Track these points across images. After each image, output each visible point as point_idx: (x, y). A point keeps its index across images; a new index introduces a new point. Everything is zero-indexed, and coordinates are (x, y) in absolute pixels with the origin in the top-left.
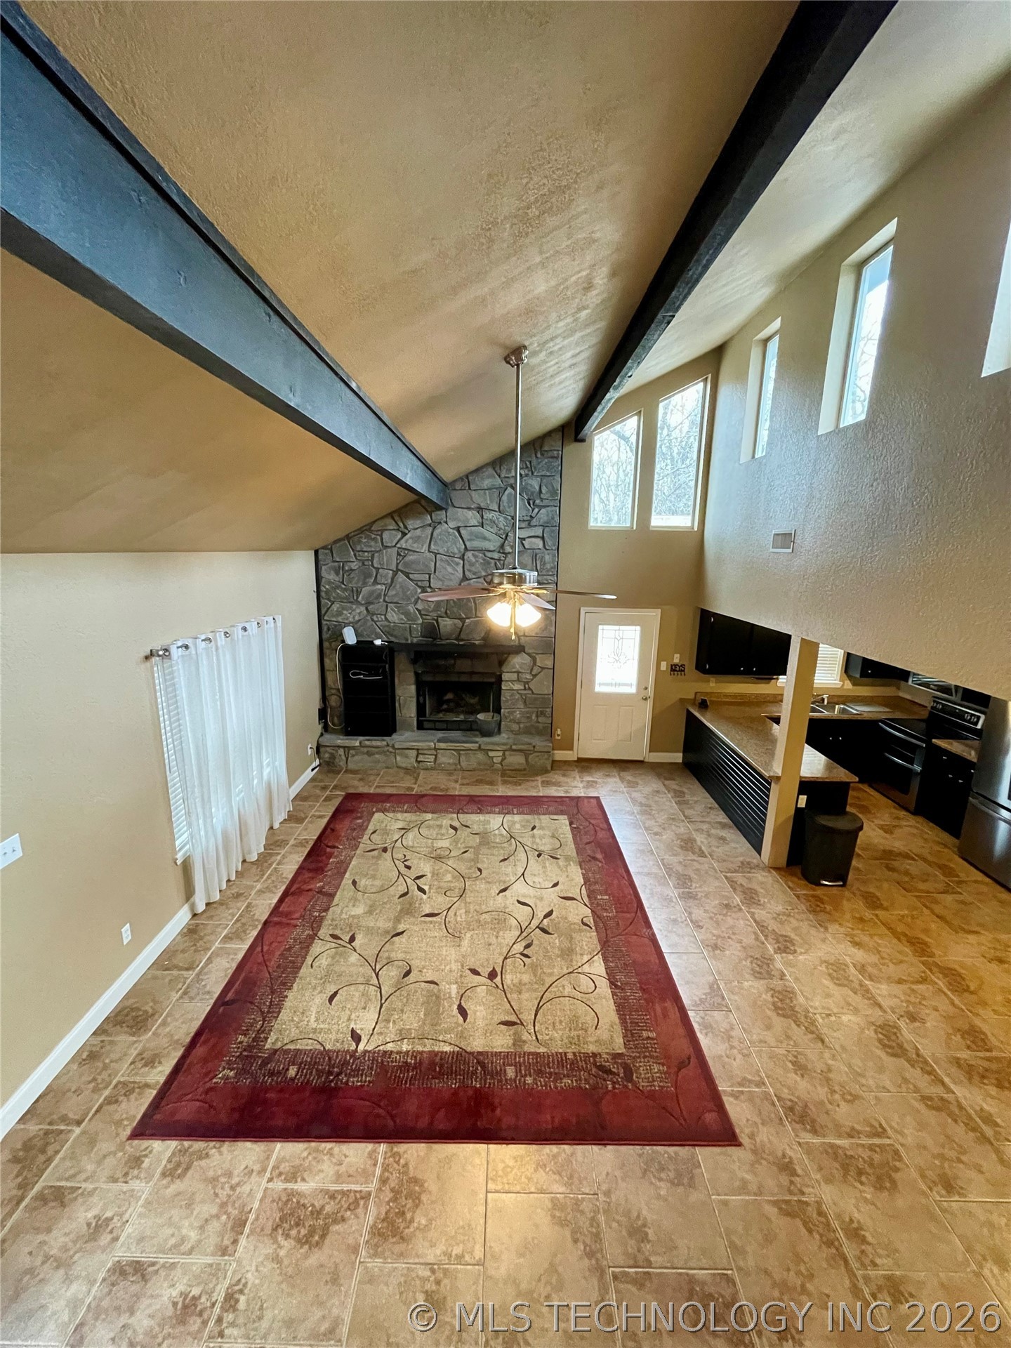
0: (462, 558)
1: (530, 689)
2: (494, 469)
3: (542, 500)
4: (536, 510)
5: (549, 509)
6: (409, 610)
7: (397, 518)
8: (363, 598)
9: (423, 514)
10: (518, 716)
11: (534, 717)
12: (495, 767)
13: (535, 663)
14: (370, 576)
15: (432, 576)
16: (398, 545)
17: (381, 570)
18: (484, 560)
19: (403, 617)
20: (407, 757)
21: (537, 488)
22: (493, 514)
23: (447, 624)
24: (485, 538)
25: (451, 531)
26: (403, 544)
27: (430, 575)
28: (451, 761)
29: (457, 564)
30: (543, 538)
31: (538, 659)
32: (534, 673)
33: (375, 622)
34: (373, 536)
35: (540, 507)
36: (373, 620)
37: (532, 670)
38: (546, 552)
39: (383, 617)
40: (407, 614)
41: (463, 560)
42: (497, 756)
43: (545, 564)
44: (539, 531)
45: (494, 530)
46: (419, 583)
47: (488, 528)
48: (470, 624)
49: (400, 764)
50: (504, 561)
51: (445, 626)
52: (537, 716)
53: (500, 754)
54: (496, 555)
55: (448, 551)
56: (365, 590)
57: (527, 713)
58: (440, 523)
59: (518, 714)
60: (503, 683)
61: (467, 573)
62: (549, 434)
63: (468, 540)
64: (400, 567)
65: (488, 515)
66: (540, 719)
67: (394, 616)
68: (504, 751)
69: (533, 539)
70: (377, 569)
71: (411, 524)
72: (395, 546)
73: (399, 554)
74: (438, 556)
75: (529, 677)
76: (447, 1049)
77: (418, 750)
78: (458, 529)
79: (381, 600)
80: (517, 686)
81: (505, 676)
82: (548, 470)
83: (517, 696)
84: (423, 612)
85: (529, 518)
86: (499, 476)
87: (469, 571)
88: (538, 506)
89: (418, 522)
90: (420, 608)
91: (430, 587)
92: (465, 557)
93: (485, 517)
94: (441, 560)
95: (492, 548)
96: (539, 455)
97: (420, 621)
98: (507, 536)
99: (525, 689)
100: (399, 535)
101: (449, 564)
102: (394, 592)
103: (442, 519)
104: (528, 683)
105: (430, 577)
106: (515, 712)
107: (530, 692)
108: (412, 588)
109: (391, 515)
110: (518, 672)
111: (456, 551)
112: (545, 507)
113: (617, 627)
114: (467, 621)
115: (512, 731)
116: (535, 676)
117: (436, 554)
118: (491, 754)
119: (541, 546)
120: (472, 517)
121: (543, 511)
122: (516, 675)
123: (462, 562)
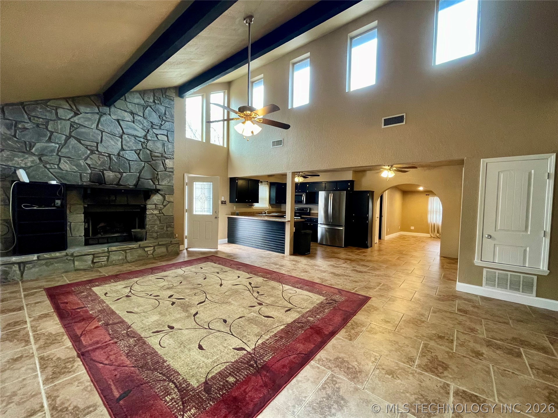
0: (121, 137)
1: (162, 213)
2: (140, 95)
3: (166, 118)
4: (164, 122)
5: (170, 123)
6: (80, 164)
7: (70, 102)
8: (36, 150)
9: (93, 105)
10: (156, 229)
11: (165, 228)
12: (149, 257)
13: (164, 199)
14: (45, 136)
15: (99, 144)
16: (72, 120)
17: (54, 133)
18: (135, 141)
19: (75, 168)
20: (85, 261)
21: (164, 112)
22: (139, 118)
23: (110, 175)
24: (135, 129)
25: (114, 121)
26: (76, 119)
27: (97, 143)
28: (121, 258)
29: (118, 140)
30: (167, 136)
31: (166, 197)
32: (164, 204)
33: (48, 169)
34: (49, 109)
35: (166, 121)
36: (46, 167)
37: (163, 203)
38: (169, 143)
39: (56, 166)
40: (78, 165)
41: (122, 138)
42: (150, 250)
43: (169, 149)
44: (165, 132)
45: (141, 126)
46: (89, 147)
47: (137, 124)
48: (126, 176)
49: (79, 268)
50: (147, 144)
51: (109, 176)
52: (167, 227)
53: (152, 248)
54: (142, 140)
55: (111, 132)
56: (38, 145)
57: (161, 226)
58: (105, 114)
59: (156, 228)
60: (147, 210)
61: (124, 147)
62: (170, 88)
63: (125, 128)
64: (73, 134)
65: (136, 117)
66: (169, 229)
67: (66, 166)
68: (154, 246)
69: (162, 136)
70: (52, 133)
71: (82, 109)
72: (69, 120)
73: (71, 126)
74: (103, 133)
75: (162, 206)
76: (282, 327)
77: (93, 254)
78: (118, 121)
79: (55, 154)
80: (156, 212)
81: (148, 207)
82: (169, 105)
83: (156, 218)
84: (91, 166)
85: (160, 125)
86: (143, 100)
87: (126, 145)
88: (164, 120)
89: (88, 109)
90: (89, 163)
91: (97, 150)
92: (123, 137)
93: (135, 118)
94: (106, 136)
95: (140, 135)
96: (164, 96)
97: (89, 171)
98: (148, 131)
99: (160, 213)
100: (72, 114)
101: (112, 139)
102: (67, 150)
103: (107, 112)
104: (161, 210)
105: (97, 145)
106: (154, 226)
107: (162, 215)
108: (83, 150)
109: (66, 99)
110: (156, 204)
111: (117, 133)
112: (168, 121)
113: (202, 183)
114: (124, 174)
115: (153, 238)
116: (165, 206)
117: (102, 132)
118: (146, 249)
119: (166, 139)
120: (128, 117)
121: (167, 123)
122: (154, 206)
123: (121, 140)
